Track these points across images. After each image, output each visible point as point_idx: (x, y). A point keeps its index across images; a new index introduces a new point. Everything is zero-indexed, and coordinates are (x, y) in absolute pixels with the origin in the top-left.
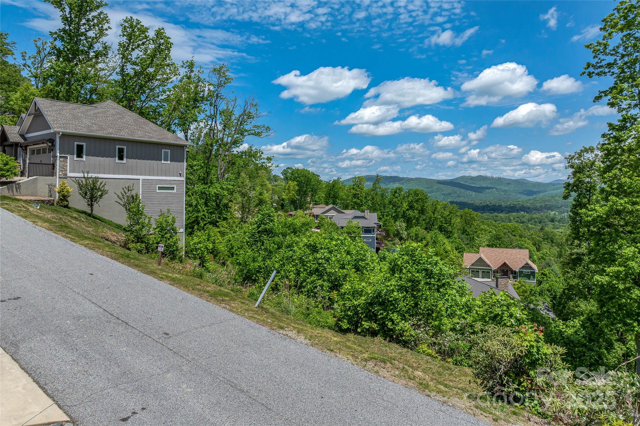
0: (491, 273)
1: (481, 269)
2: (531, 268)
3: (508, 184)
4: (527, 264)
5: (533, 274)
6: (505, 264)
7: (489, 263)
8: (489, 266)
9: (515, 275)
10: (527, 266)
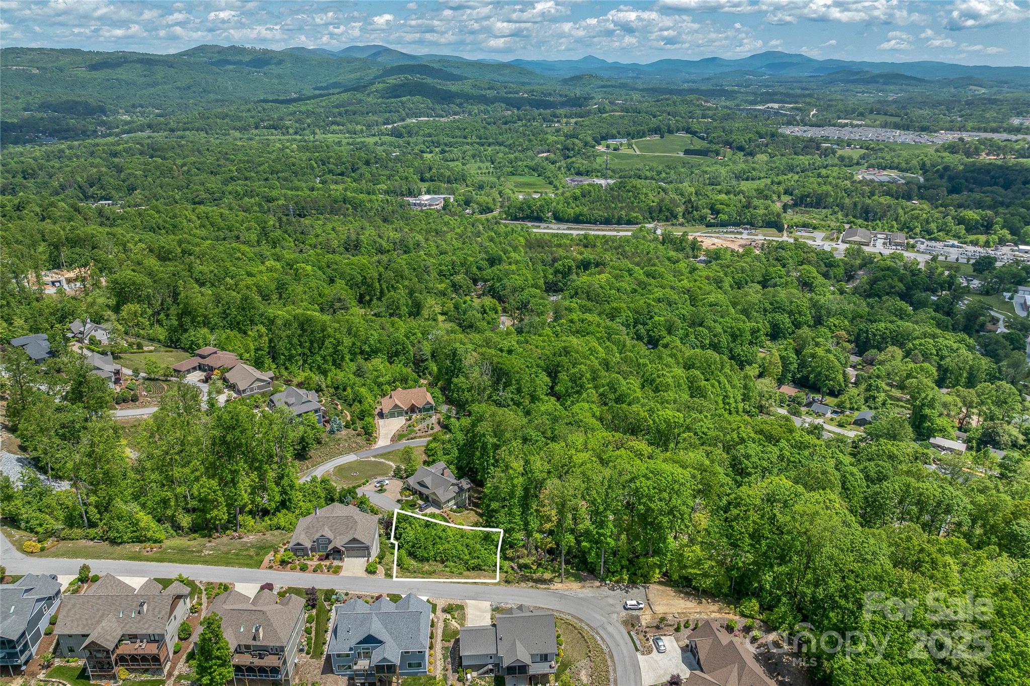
0: (404, 413)
1: (396, 411)
2: (430, 403)
4: (428, 400)
5: (431, 407)
6: (413, 404)
7: (402, 405)
8: (402, 408)
9: (420, 410)
10: (428, 402)
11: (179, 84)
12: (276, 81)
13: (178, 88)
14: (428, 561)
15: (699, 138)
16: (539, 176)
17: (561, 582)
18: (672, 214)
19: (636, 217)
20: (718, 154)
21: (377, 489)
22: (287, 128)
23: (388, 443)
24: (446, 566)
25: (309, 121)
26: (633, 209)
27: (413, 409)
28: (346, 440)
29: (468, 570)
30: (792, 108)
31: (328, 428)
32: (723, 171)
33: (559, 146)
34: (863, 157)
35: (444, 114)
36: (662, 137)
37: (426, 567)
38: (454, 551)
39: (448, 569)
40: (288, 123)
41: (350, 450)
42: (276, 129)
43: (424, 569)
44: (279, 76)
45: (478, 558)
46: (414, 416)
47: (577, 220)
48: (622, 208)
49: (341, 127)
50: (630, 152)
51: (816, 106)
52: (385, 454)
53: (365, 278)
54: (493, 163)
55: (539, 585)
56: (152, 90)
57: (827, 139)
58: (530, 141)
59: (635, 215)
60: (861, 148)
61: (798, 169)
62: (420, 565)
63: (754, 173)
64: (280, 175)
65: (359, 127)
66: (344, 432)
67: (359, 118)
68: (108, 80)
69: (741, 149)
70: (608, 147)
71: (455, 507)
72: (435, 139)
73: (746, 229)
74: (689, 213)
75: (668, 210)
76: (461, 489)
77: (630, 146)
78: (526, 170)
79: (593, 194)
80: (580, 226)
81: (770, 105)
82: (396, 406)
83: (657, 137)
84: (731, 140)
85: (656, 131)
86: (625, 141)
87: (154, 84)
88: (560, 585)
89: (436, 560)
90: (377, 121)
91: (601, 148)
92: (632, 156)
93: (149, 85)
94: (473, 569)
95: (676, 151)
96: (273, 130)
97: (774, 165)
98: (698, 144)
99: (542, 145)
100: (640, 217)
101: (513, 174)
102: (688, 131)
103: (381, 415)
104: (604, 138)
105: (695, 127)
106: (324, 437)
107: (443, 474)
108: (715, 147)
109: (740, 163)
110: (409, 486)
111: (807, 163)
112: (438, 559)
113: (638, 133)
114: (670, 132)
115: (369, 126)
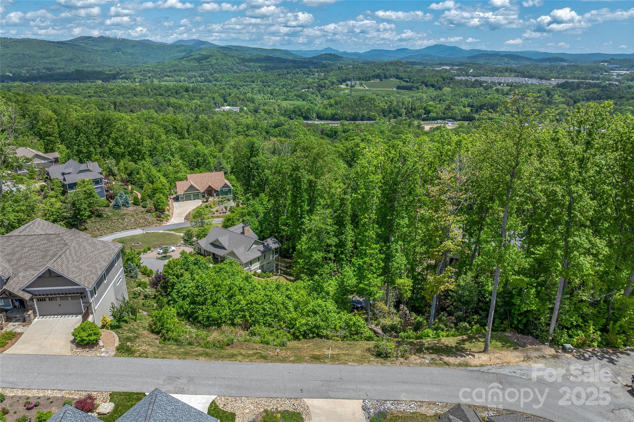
0: (200, 195)
1: (192, 193)
2: (228, 186)
3: (134, 46)
4: (226, 184)
5: (230, 190)
6: (210, 186)
7: (198, 188)
8: (198, 190)
9: (218, 193)
10: (226, 186)
11: (64, 57)
12: (130, 57)
13: (64, 60)
14: (219, 325)
15: (405, 81)
16: (303, 100)
17: (485, 351)
18: (398, 113)
19: (374, 115)
20: (418, 89)
21: (160, 256)
22: (135, 79)
23: (182, 220)
24: (253, 334)
25: (150, 75)
26: (371, 111)
27: (210, 192)
28: (132, 216)
29: (296, 338)
30: (458, 69)
31: (113, 203)
32: (424, 96)
33: (315, 85)
34: (510, 91)
35: (239, 72)
36: (381, 80)
37: (215, 335)
38: (267, 306)
39: (257, 338)
40: (136, 76)
41: (137, 225)
42: (127, 80)
43: (210, 339)
44: (131, 54)
45: (315, 313)
46: (211, 199)
47: (333, 118)
48: (363, 110)
49: (171, 78)
50: (362, 88)
51: (472, 68)
52: (177, 230)
53: (176, 128)
54: (272, 95)
55: (446, 359)
56: (47, 61)
57: (485, 82)
58: (296, 82)
59: (373, 114)
60: (507, 86)
61: (471, 96)
62: (203, 333)
63: (444, 97)
64: (124, 95)
65: (183, 78)
66: (132, 208)
67: (182, 73)
68: (16, 54)
69: (433, 86)
70: (347, 85)
71: (259, 271)
72: (233, 83)
73: (449, 121)
74: (409, 113)
75: (395, 111)
76: (267, 249)
77: (361, 85)
78: (295, 97)
79: (343, 103)
80: (336, 122)
81: (444, 67)
82: (192, 187)
83: (378, 80)
84: (426, 81)
85: (378, 76)
86: (358, 82)
87: (48, 57)
88: (484, 358)
89: (233, 324)
90: (195, 75)
91: (343, 86)
92: (363, 90)
93: (44, 58)
94: (305, 335)
95: (392, 87)
96: (126, 80)
97: (456, 93)
98: (404, 84)
99: (304, 84)
100: (377, 115)
101: (286, 100)
102: (397, 77)
103: (177, 199)
104: (344, 81)
105: (401, 75)
106: (108, 212)
107: (243, 233)
108: (416, 85)
109: (433, 93)
110: (200, 249)
111: (476, 92)
112: (238, 320)
113: (366, 78)
114: (386, 78)
115: (190, 78)
